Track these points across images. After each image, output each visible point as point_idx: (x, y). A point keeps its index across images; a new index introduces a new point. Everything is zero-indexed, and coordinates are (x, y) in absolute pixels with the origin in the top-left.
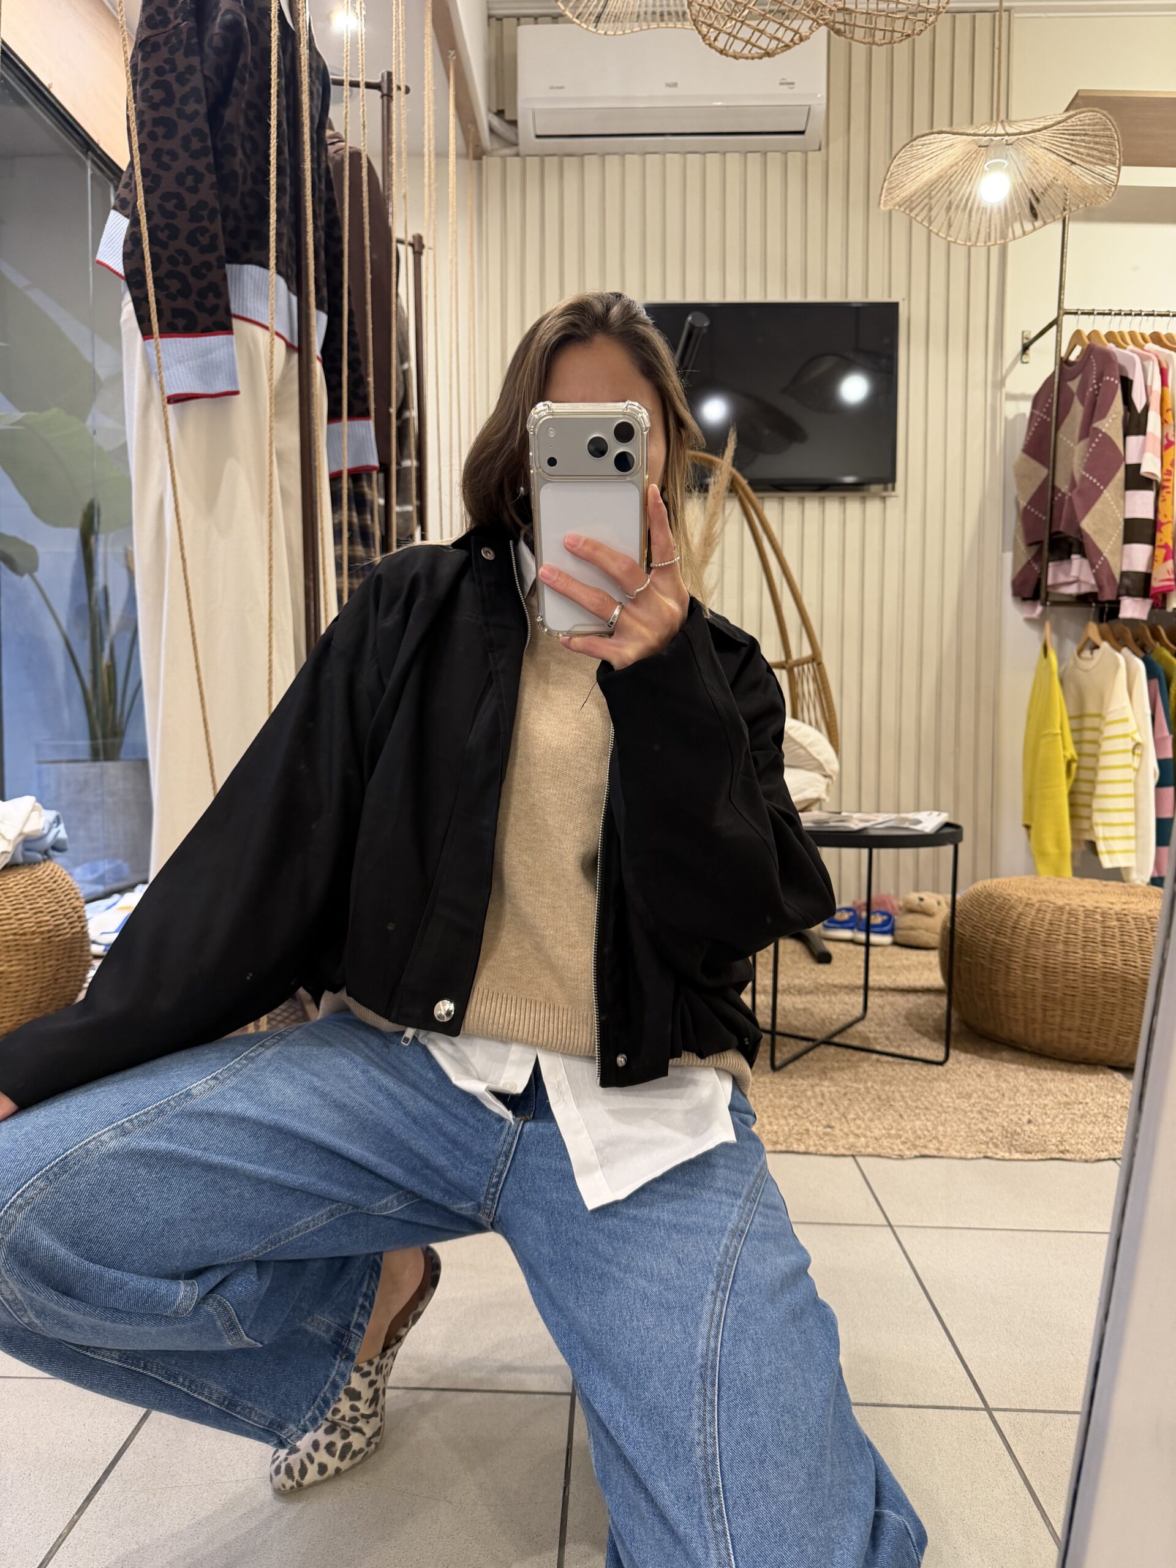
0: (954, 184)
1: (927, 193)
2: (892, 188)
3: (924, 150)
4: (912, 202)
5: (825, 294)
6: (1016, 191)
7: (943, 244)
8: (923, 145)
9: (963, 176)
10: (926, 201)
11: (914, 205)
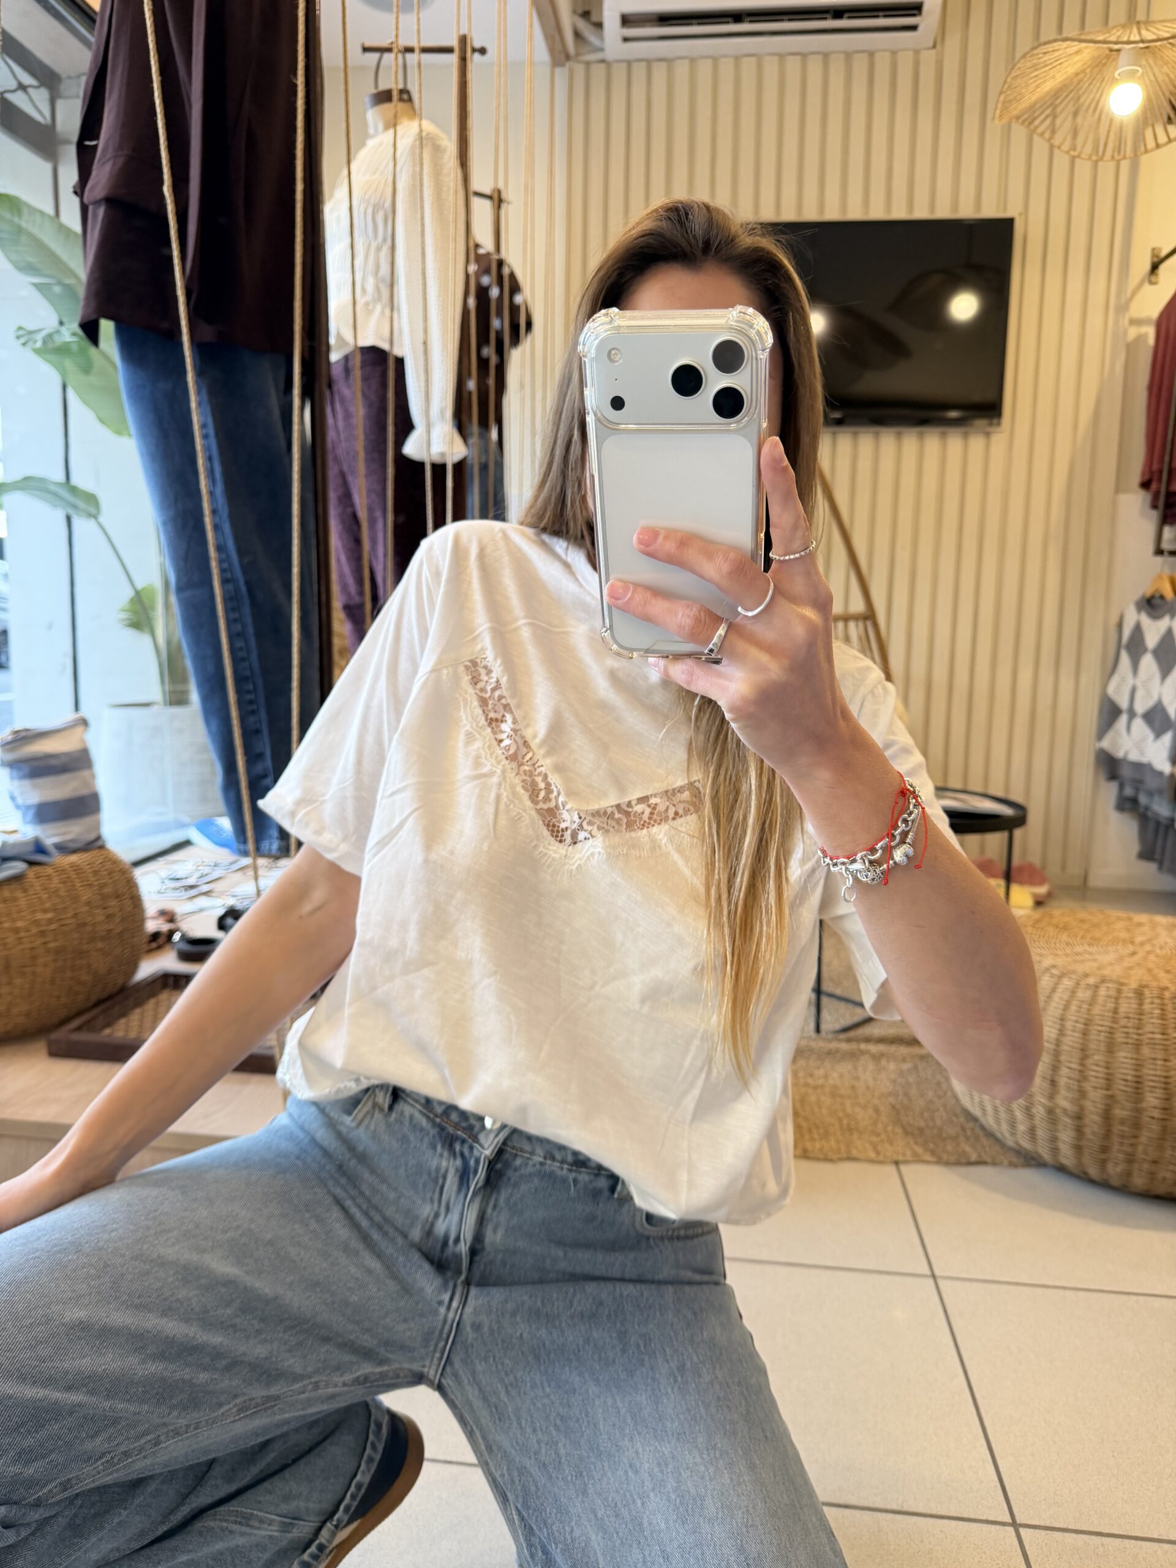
0: (1081, 92)
1: (1048, 103)
2: (1010, 101)
3: (1045, 58)
4: (1034, 112)
5: (932, 208)
6: (1149, 100)
7: (1066, 159)
8: (1045, 53)
9: (1090, 84)
10: (1048, 112)
11: (1036, 114)
